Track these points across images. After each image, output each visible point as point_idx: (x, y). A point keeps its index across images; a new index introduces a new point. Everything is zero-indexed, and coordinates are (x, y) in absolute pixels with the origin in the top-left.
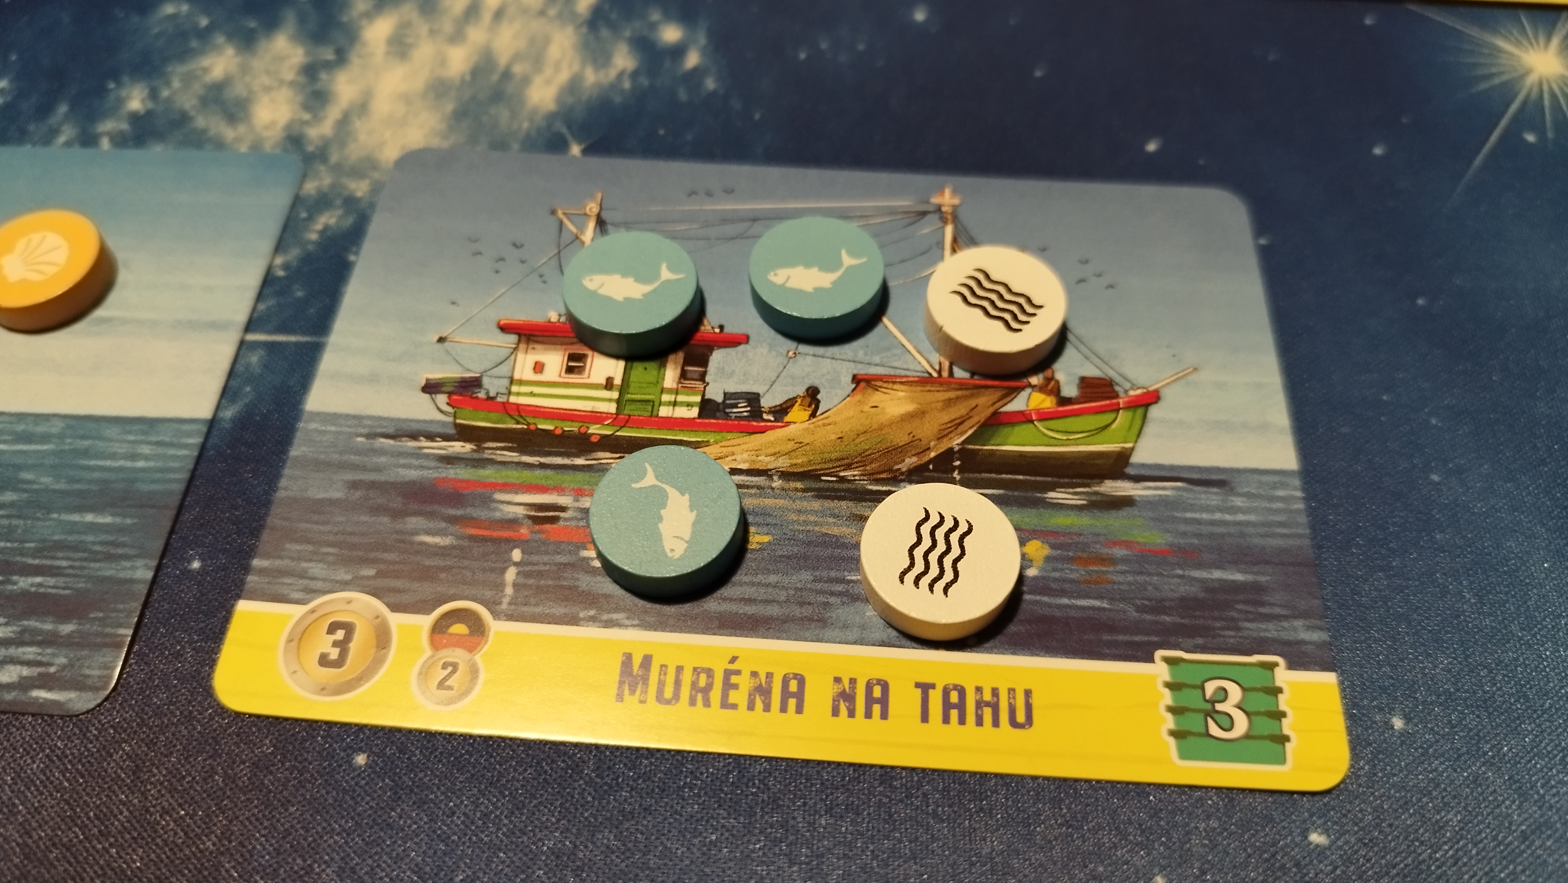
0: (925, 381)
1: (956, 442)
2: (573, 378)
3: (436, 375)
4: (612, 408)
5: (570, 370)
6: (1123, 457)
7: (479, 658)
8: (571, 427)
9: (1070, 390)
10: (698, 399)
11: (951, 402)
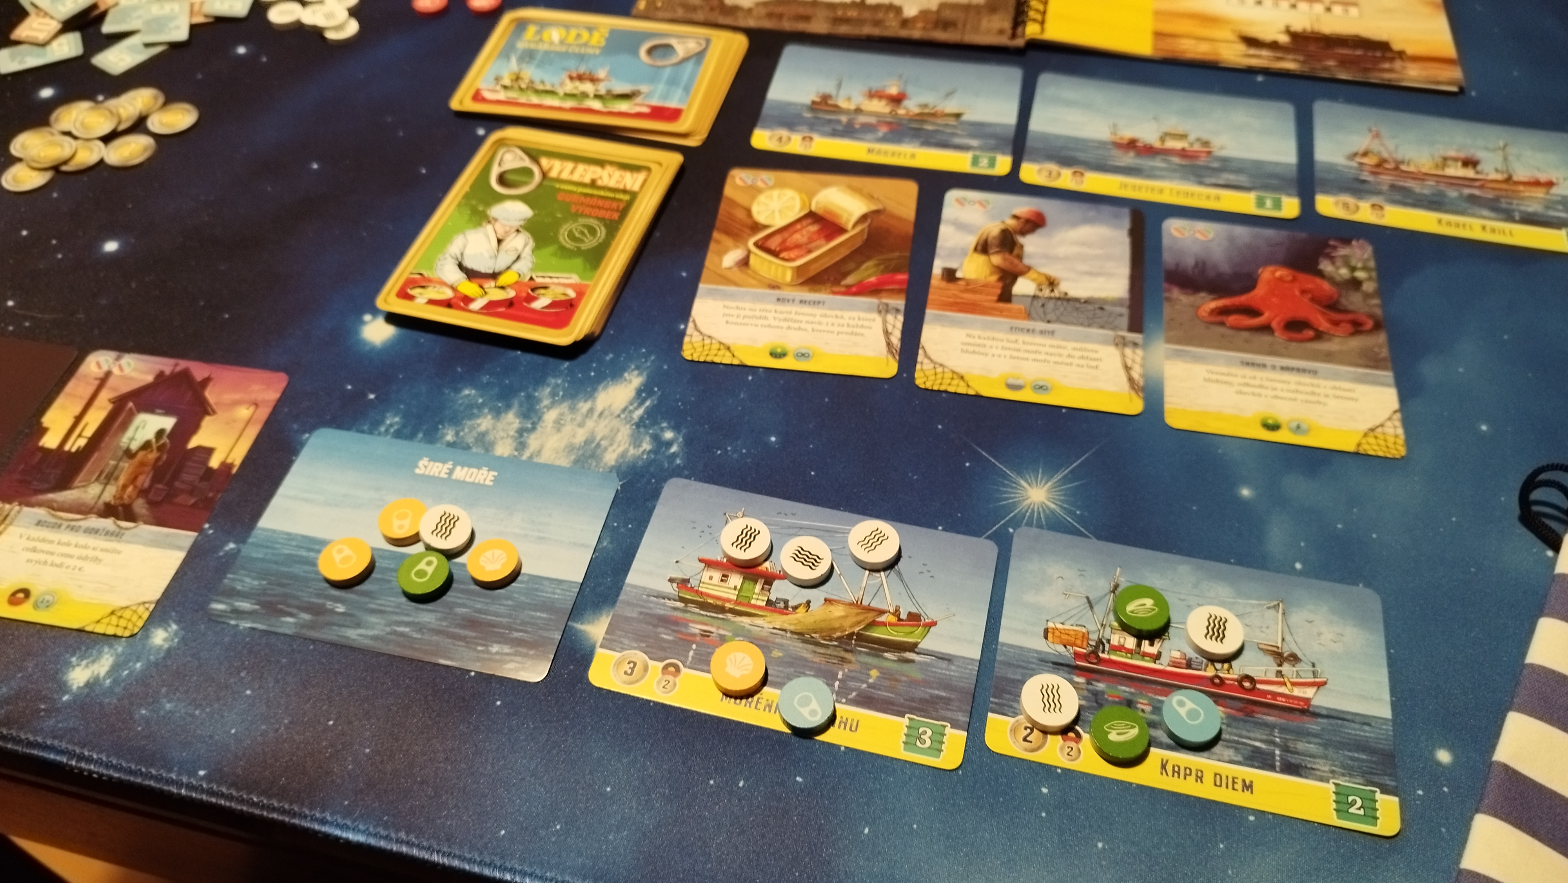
0: (851, 604)
1: (856, 630)
2: (723, 584)
3: (674, 576)
4: (735, 598)
5: (722, 580)
6: (916, 644)
7: (677, 680)
8: (719, 603)
9: (904, 616)
10: (766, 599)
11: (857, 614)
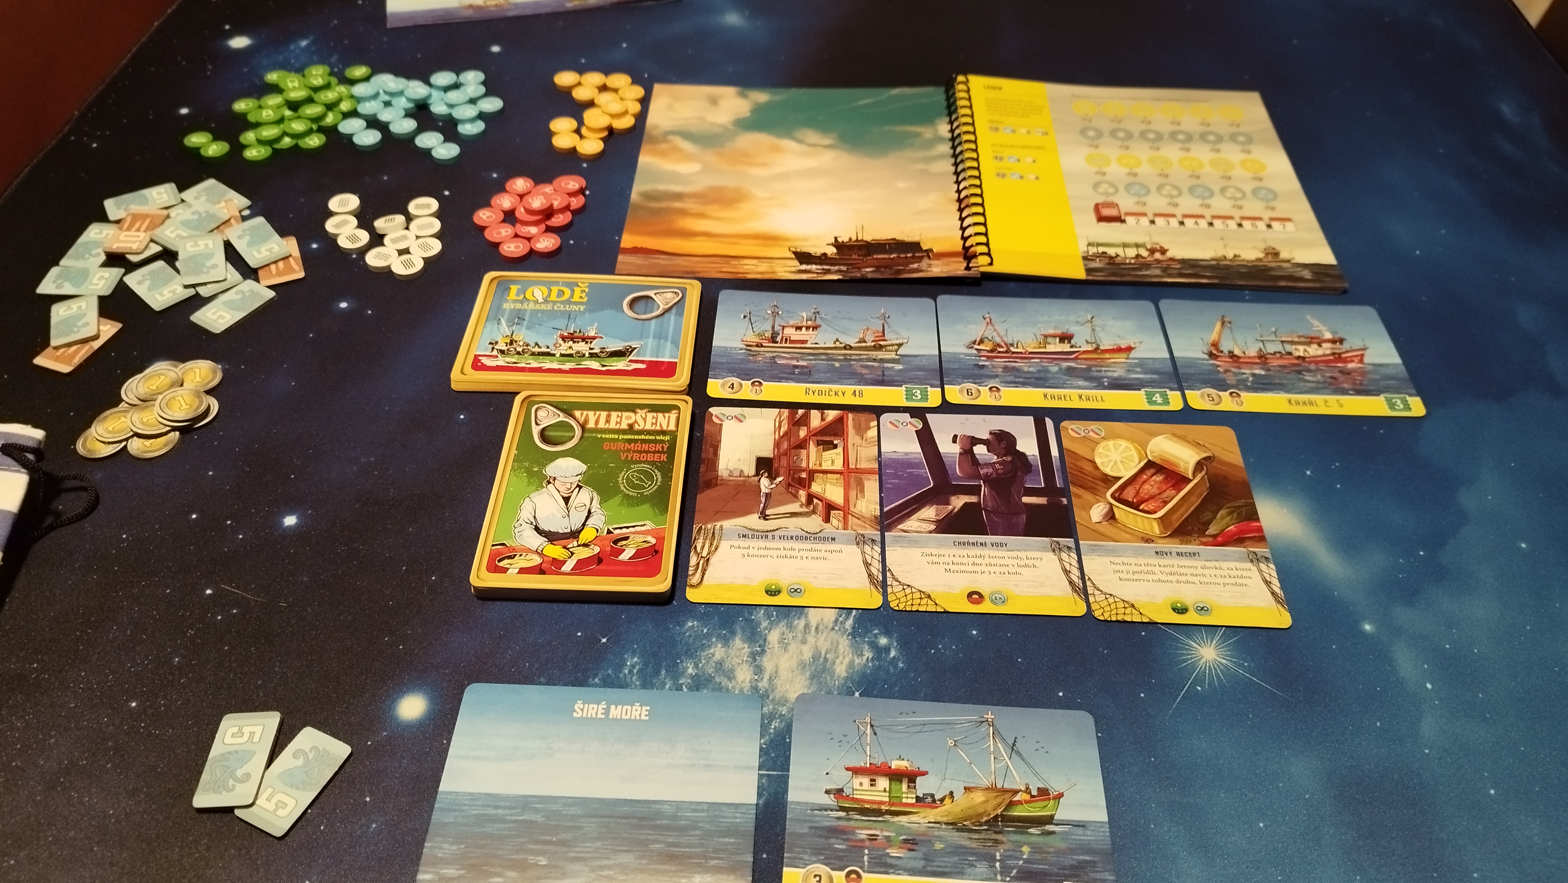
0: (987, 789)
1: (999, 812)
2: (873, 788)
3: (829, 787)
4: (887, 799)
5: (872, 785)
6: (1052, 817)
8: (875, 806)
9: (1035, 793)
10: (914, 796)
11: (996, 797)
